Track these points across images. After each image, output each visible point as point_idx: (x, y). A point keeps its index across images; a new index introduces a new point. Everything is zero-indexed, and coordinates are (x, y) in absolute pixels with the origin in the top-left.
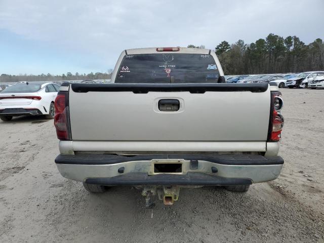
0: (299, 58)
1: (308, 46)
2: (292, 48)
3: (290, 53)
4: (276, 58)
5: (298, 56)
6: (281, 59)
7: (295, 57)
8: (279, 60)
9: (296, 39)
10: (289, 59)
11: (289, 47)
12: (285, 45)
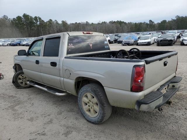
0: (43, 29)
1: (46, 23)
2: (38, 23)
3: (38, 26)
4: (31, 29)
5: (42, 28)
6: (34, 29)
7: (41, 28)
8: (33, 30)
9: (40, 19)
10: (38, 29)
11: (37, 22)
12: (35, 21)
